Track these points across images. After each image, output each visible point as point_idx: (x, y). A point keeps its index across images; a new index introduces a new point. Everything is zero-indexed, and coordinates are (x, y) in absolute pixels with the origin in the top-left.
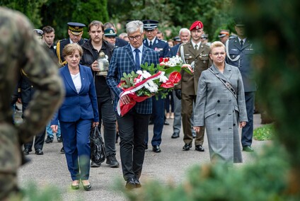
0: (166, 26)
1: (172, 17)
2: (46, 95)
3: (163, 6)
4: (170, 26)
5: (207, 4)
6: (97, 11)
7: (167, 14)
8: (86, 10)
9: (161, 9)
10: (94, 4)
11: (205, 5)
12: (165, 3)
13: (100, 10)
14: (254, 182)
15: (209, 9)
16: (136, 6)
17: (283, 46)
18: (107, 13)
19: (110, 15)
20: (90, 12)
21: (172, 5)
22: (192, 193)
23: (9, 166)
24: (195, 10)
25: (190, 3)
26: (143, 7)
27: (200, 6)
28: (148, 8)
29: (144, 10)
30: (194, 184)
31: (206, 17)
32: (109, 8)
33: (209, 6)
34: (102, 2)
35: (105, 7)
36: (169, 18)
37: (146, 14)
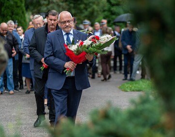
5: (90, 2)
6: (18, 7)
8: (11, 6)
10: (16, 3)
12: (62, 2)
13: (20, 6)
15: (91, 6)
16: (44, 4)
17: (164, 28)
18: (24, 8)
21: (68, 3)
22: (94, 129)
24: (82, 6)
25: (79, 2)
26: (48, 5)
27: (85, 4)
30: (95, 123)
31: (89, 11)
34: (21, 1)
35: (23, 5)
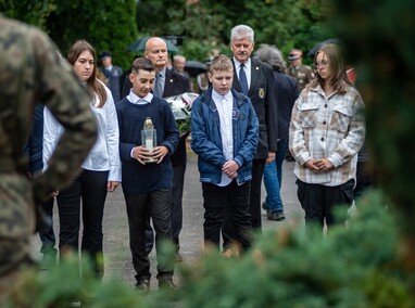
0: (214, 43)
1: (221, 32)
2: (78, 137)
3: (209, 17)
4: (218, 44)
5: (268, 16)
6: (122, 22)
7: (214, 28)
9: (207, 22)
10: (119, 14)
11: (265, 18)
12: (212, 14)
13: (127, 21)
14: (347, 252)
15: (271, 23)
16: (174, 17)
18: (135, 26)
19: (140, 29)
20: (113, 23)
23: (17, 231)
24: (252, 23)
25: (245, 15)
26: (183, 18)
27: (258, 19)
28: (189, 19)
29: (184, 23)
31: (267, 33)
32: (138, 19)
33: (270, 19)
34: (129, 12)
35: (133, 18)
36: (217, 34)
37: (188, 28)
